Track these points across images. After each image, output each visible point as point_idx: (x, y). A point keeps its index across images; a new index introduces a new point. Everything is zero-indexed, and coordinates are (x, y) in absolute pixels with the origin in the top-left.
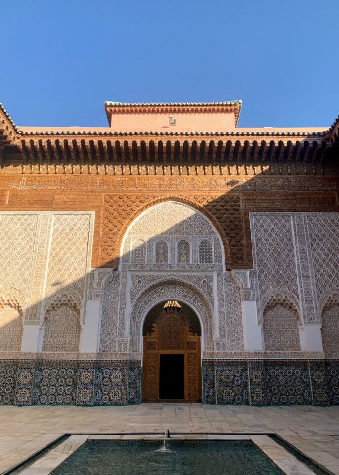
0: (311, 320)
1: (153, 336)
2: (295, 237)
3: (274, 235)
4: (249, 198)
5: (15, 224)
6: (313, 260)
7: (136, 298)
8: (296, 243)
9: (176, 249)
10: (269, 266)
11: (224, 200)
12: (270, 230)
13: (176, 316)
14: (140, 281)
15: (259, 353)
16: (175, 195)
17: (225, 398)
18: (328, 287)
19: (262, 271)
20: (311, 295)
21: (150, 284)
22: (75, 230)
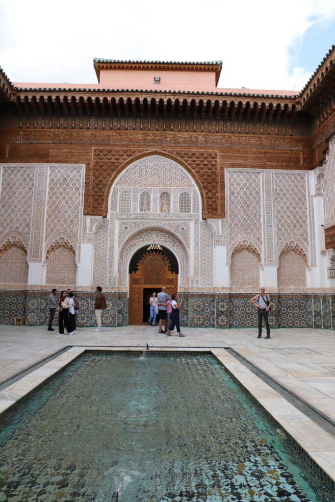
0: (270, 262)
1: (138, 274)
2: (263, 192)
3: (245, 189)
4: (225, 155)
5: (16, 175)
6: (276, 212)
7: (123, 242)
8: (263, 197)
9: (159, 200)
10: (239, 216)
11: (203, 156)
12: (242, 185)
13: (158, 257)
14: (126, 228)
15: (226, 288)
16: (159, 150)
17: (196, 322)
18: (286, 235)
19: (233, 220)
20: (272, 242)
21: (136, 230)
22: (68, 181)
